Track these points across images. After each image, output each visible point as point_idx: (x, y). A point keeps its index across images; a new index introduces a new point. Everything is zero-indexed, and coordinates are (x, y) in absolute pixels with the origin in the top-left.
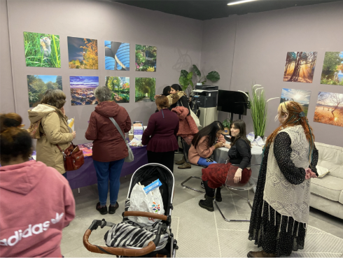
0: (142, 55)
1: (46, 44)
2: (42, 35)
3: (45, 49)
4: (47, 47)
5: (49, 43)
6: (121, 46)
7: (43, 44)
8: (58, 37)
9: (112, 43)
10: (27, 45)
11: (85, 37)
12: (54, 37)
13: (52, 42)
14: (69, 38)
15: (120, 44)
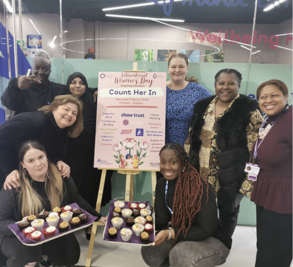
0: (210, 57)
1: (146, 55)
2: (144, 50)
3: (145, 58)
4: (146, 57)
5: (147, 54)
6: (193, 52)
7: (144, 55)
8: (153, 50)
9: (186, 51)
10: (136, 56)
11: (168, 49)
12: (150, 50)
13: (149, 54)
14: (159, 51)
15: (193, 51)
